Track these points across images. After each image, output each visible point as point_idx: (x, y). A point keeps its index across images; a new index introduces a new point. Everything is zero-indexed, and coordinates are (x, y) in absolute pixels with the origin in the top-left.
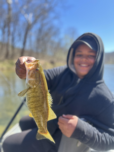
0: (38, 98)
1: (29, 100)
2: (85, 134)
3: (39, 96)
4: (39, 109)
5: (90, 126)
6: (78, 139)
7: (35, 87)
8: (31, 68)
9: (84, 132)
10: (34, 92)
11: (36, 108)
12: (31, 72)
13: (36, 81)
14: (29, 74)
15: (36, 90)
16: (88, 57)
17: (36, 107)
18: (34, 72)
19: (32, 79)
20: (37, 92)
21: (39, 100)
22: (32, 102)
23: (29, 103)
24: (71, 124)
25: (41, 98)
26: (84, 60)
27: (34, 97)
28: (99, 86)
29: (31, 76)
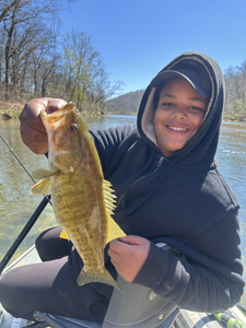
1: (59, 202)
3: (82, 192)
7: (72, 170)
8: (57, 125)
10: (69, 182)
12: (59, 135)
13: (74, 156)
14: (54, 139)
15: (75, 178)
16: (187, 109)
17: (76, 217)
18: (66, 134)
19: (64, 152)
20: (77, 182)
21: (84, 202)
22: (67, 206)
23: (60, 209)
25: (86, 194)
27: (70, 194)
29: (60, 146)
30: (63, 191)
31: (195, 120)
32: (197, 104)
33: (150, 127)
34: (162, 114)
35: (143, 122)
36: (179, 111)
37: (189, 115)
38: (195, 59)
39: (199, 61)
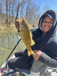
0: (26, 34)
2: (45, 59)
4: (27, 40)
5: (47, 56)
6: (41, 61)
9: (44, 58)
11: (25, 39)
15: (25, 31)
16: (49, 23)
20: (25, 32)
24: (38, 54)
26: (47, 24)
27: (24, 34)
28: (53, 37)
29: (22, 25)
30: (23, 34)
31: (51, 25)
32: (51, 21)
33: (41, 27)
34: (43, 24)
35: (40, 26)
36: (47, 23)
37: (50, 24)
38: (51, 11)
39: (52, 11)
